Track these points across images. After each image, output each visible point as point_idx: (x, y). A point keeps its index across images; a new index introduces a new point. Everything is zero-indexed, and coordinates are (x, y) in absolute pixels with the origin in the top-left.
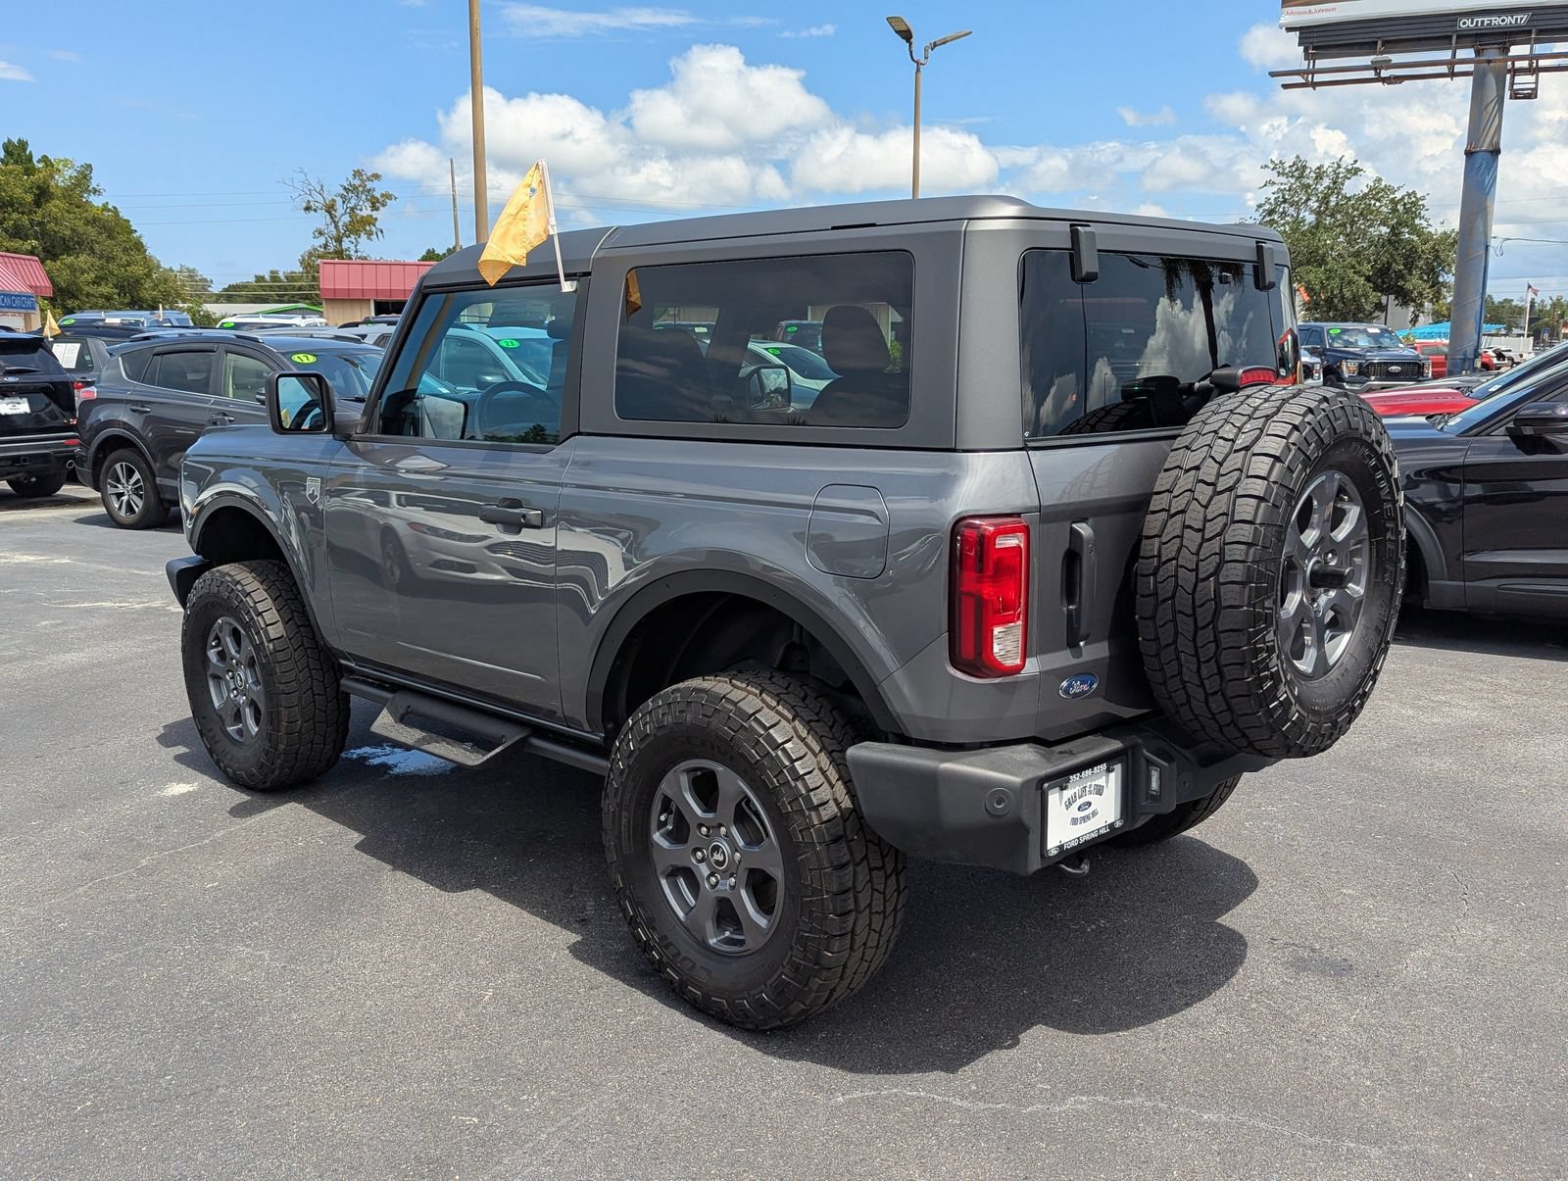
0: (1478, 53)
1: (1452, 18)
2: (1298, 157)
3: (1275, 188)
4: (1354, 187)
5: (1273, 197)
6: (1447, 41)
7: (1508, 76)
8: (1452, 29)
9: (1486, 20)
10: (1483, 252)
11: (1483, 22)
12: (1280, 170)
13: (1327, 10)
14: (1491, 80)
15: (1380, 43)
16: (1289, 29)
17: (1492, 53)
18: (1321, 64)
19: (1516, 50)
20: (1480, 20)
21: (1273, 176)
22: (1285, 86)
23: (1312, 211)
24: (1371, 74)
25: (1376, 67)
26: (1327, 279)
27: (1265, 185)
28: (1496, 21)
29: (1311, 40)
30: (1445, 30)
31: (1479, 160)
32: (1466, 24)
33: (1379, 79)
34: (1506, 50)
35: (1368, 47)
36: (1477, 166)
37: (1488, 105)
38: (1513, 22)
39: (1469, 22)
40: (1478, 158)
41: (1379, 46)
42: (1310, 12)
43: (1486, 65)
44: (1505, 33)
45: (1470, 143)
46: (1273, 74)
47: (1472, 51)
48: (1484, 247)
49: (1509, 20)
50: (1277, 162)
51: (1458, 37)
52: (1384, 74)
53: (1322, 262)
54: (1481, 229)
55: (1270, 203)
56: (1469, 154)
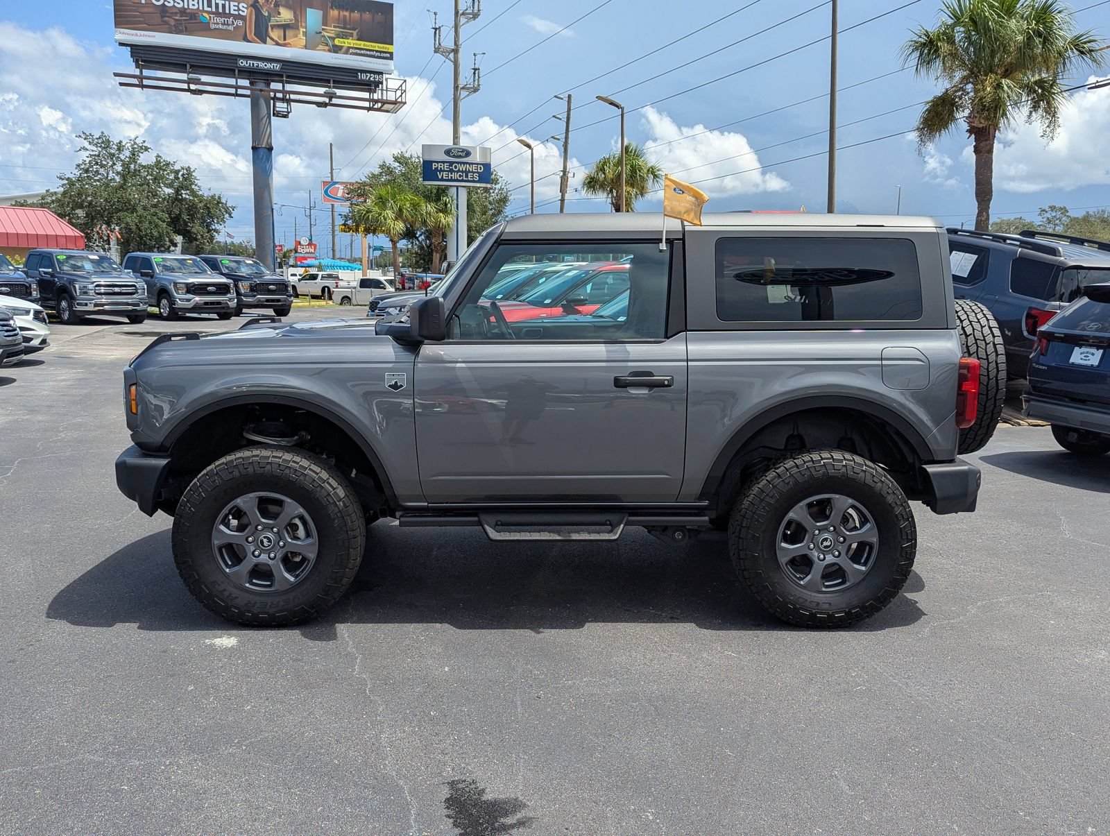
0: (251, 83)
1: (234, 58)
2: (103, 133)
3: (87, 153)
4: (146, 159)
5: (88, 160)
6: (231, 73)
7: (272, 101)
8: (235, 65)
9: (256, 63)
10: (270, 213)
11: (253, 64)
12: (90, 140)
13: (149, 36)
14: (262, 102)
15: (188, 66)
16: (121, 44)
17: (261, 85)
18: (146, 72)
19: (274, 86)
20: (251, 62)
21: (86, 144)
22: (121, 84)
23: (118, 173)
24: (185, 86)
25: (189, 82)
26: (140, 222)
27: (80, 150)
28: (262, 65)
29: (140, 55)
30: (231, 65)
31: (262, 153)
32: (243, 63)
33: (189, 90)
34: (269, 85)
35: (180, 67)
36: (261, 157)
37: (262, 119)
38: (272, 67)
39: (245, 63)
40: (262, 152)
41: (188, 68)
42: (137, 35)
43: (259, 92)
44: (267, 74)
45: (254, 141)
46: (116, 75)
47: (248, 81)
48: (270, 210)
49: (269, 66)
50: (88, 134)
51: (239, 71)
52: (193, 87)
53: (134, 210)
54: (268, 199)
55: (85, 164)
56: (254, 148)
